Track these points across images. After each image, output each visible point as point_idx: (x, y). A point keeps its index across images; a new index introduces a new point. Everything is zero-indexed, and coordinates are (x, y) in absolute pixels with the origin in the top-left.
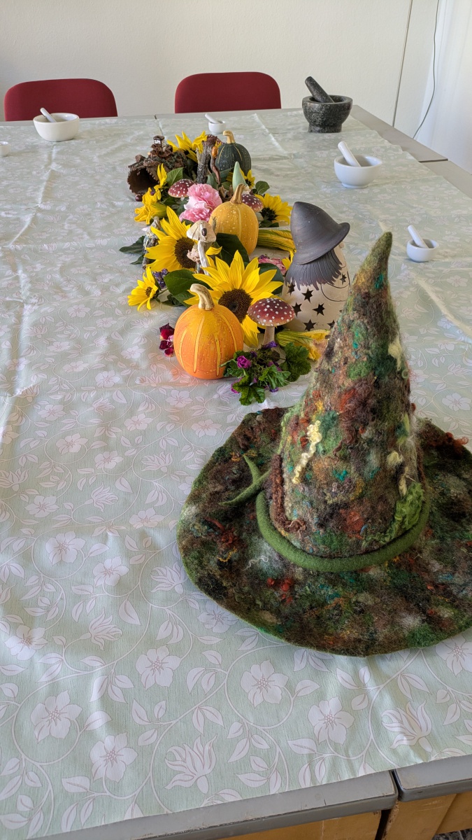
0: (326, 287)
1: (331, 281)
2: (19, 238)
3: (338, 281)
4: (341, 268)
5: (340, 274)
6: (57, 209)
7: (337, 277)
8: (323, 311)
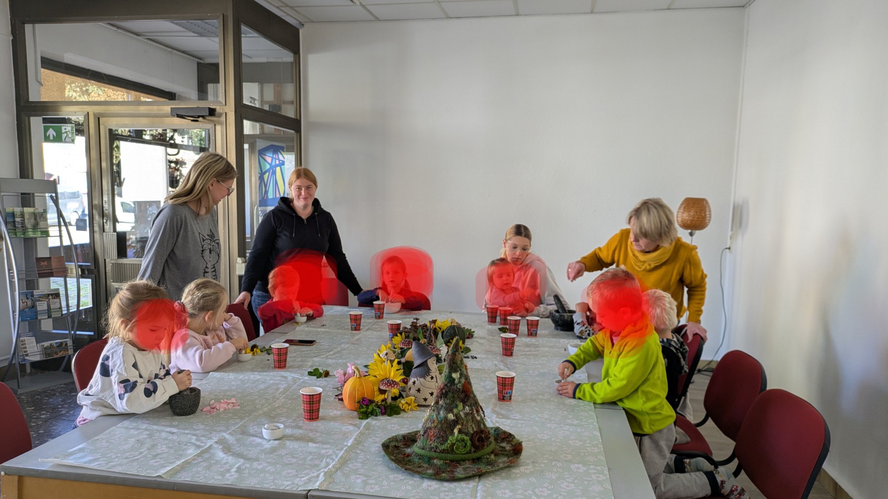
3: (428, 378)
4: (431, 373)
5: (430, 375)
7: (428, 376)
8: (420, 391)
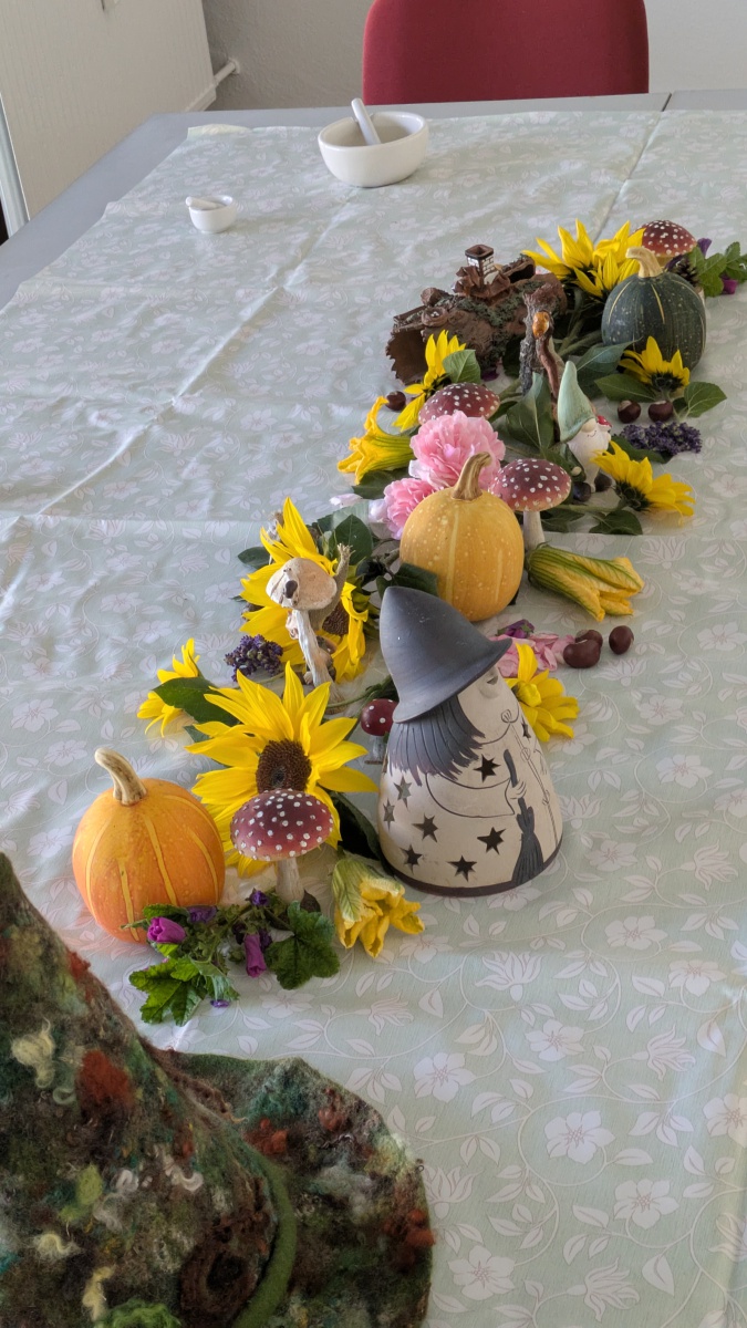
0: (437, 781)
1: (448, 771)
2: (71, 495)
6: (205, 415)
8: (436, 832)
